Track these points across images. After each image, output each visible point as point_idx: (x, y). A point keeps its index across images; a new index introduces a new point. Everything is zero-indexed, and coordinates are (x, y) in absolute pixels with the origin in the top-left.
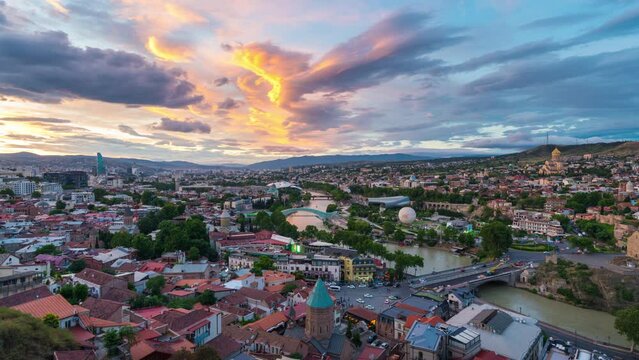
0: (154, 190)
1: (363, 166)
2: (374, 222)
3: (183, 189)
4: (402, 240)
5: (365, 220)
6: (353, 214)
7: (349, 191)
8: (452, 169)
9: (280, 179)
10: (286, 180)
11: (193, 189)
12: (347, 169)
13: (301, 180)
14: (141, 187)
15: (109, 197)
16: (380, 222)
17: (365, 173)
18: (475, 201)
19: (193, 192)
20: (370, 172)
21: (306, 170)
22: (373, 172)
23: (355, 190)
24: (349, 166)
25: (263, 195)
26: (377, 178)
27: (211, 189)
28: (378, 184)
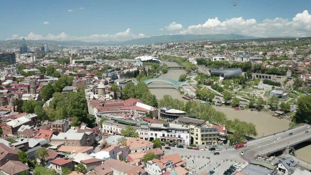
0: (55, 63)
1: (206, 43)
2: (215, 89)
3: (76, 62)
4: (237, 106)
5: (209, 87)
6: (200, 83)
7: (196, 63)
8: (271, 47)
9: (145, 53)
10: (150, 54)
11: (82, 62)
12: (194, 45)
13: (160, 53)
14: (47, 62)
15: (26, 71)
16: (220, 90)
17: (208, 49)
18: (289, 74)
19: (82, 65)
20: (211, 48)
21: (164, 46)
22: (214, 48)
23: (200, 62)
24: (196, 43)
25: (132, 67)
26: (217, 53)
27: (95, 62)
28: (218, 58)
